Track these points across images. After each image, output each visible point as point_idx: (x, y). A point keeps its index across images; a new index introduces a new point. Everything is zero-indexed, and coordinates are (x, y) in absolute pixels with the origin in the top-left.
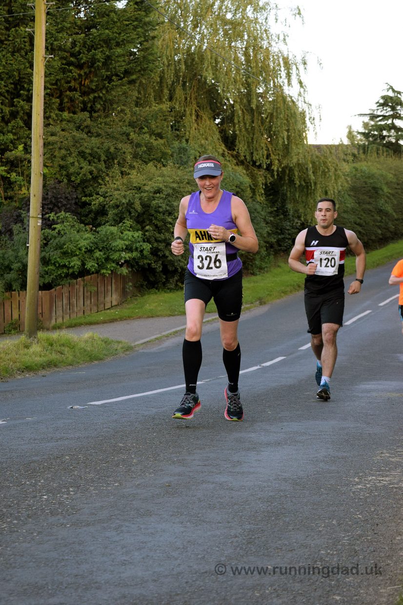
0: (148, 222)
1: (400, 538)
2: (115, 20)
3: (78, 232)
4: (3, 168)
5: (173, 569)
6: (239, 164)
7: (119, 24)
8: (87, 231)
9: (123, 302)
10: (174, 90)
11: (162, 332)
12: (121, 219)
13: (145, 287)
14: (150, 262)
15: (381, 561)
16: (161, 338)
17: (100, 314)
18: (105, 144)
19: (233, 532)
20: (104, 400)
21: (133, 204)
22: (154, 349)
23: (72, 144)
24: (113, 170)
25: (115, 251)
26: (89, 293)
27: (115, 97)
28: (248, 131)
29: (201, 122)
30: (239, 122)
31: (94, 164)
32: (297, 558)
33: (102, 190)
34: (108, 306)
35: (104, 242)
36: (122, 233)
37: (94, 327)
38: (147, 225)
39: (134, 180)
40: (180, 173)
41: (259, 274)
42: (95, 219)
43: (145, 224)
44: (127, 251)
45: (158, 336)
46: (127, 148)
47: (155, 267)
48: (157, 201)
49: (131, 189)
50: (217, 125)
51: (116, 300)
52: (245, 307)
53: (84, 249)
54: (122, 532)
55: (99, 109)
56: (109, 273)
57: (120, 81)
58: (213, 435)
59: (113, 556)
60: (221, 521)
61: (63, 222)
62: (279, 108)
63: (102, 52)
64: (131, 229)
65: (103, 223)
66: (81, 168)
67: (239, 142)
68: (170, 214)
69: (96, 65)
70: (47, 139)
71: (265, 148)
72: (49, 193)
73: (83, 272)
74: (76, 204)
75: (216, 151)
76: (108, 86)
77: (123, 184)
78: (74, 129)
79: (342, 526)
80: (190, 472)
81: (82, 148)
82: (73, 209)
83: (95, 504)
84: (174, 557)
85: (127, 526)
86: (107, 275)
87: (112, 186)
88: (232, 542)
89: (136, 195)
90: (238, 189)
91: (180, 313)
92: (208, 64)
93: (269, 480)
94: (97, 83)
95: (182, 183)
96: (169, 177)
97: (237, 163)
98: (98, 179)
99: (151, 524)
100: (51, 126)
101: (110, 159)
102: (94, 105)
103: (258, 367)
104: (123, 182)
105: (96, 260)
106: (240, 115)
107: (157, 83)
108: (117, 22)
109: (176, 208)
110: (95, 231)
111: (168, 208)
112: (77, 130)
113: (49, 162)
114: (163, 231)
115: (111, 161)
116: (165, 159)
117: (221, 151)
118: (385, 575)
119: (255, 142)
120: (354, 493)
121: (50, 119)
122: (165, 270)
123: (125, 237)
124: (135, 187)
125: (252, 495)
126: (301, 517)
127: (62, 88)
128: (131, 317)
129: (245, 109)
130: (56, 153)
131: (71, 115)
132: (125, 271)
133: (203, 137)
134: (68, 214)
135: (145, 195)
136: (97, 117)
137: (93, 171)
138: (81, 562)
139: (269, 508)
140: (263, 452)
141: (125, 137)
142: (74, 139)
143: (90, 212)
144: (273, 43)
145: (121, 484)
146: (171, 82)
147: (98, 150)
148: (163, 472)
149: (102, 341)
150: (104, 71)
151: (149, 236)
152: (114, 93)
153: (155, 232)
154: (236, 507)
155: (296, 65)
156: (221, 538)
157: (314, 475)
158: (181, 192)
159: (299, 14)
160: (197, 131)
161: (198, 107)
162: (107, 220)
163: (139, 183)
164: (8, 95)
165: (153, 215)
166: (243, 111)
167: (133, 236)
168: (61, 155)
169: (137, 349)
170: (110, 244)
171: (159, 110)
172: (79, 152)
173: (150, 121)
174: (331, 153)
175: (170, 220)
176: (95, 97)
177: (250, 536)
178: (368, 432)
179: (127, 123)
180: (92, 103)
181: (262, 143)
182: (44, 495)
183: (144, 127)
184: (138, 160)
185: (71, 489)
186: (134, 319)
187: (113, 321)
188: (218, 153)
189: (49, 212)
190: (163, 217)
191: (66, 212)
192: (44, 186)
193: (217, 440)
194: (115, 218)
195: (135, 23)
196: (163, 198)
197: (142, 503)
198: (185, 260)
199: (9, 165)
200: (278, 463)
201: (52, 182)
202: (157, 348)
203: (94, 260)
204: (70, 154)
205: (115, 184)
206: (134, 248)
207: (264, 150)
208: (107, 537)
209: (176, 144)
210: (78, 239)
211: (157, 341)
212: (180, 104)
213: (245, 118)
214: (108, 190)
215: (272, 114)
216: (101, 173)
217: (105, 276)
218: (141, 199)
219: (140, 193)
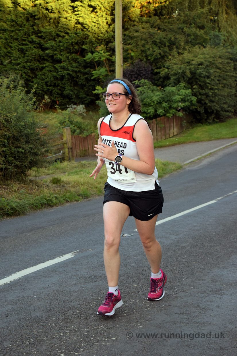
0: (195, 83)
3: (152, 91)
4: (108, 53)
8: (158, 90)
9: (181, 133)
11: (202, 154)
12: (179, 82)
13: (194, 122)
14: (196, 107)
16: (201, 158)
17: (166, 141)
18: (168, 36)
21: (185, 72)
23: (148, 37)
24: (173, 52)
25: (175, 102)
26: (160, 128)
27: (174, 6)
29: (229, 17)
31: (162, 49)
33: (167, 64)
34: (171, 135)
35: (168, 97)
36: (179, 91)
37: (163, 149)
38: (195, 85)
39: (186, 58)
40: (214, 51)
42: (164, 82)
43: (193, 84)
44: (182, 102)
45: (199, 157)
46: (182, 38)
47: (200, 110)
48: (200, 71)
49: (184, 63)
51: (176, 132)
53: (156, 102)
55: (165, 14)
56: (171, 116)
61: (144, 85)
64: (184, 88)
65: (168, 84)
66: (154, 51)
68: (208, 77)
70: (133, 35)
72: (135, 68)
73: (156, 116)
74: (151, 73)
77: (179, 60)
78: (150, 27)
81: (154, 39)
82: (150, 77)
87: (173, 62)
89: (188, 67)
95: (216, 57)
96: (208, 54)
98: (164, 58)
100: (135, 26)
101: (172, 44)
102: (162, 11)
109: (212, 74)
110: (163, 90)
111: (207, 74)
112: (151, 28)
113: (135, 48)
114: (204, 88)
115: (172, 46)
116: (205, 43)
121: (135, 22)
122: (206, 112)
123: (181, 94)
124: (186, 62)
127: (142, 2)
128: (186, 142)
130: (139, 43)
131: (148, 18)
132: (181, 114)
133: (230, 26)
134: (146, 81)
135: (193, 66)
136: (164, 19)
137: (161, 53)
141: (180, 31)
142: (149, 33)
143: (161, 77)
145: (117, 338)
147: (164, 40)
151: (196, 92)
153: (199, 89)
158: (215, 63)
160: (226, 23)
161: (227, 7)
162: (170, 82)
163: (189, 60)
164: (110, 8)
165: (198, 79)
167: (185, 93)
168: (142, 44)
169: (185, 167)
170: (172, 98)
171: (201, 13)
172: (152, 41)
173: (196, 20)
175: (208, 81)
176: (162, 7)
179: (182, 21)
180: (160, 10)
182: (62, 353)
183: (192, 23)
184: (189, 44)
185: (83, 345)
187: (174, 145)
189: (135, 79)
190: (204, 80)
191: (145, 79)
192: (132, 63)
194: (175, 81)
196: (203, 68)
198: (218, 105)
199: (111, 52)
201: (136, 61)
202: (197, 166)
203: (162, 108)
204: (147, 43)
205: (175, 60)
206: (186, 100)
209: (212, 32)
210: (152, 96)
211: (198, 160)
212: (215, 6)
214: (171, 65)
216: (166, 53)
217: (169, 118)
218: (190, 69)
219: (190, 66)
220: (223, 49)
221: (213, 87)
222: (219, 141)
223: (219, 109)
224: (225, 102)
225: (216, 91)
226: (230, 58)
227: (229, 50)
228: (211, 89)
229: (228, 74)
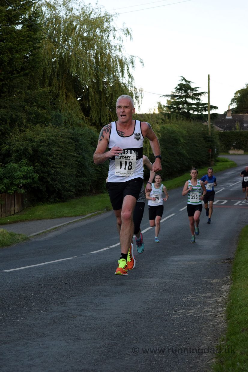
0: (37, 161)
1: (203, 346)
2: (15, 36)
5: (61, 368)
6: (93, 125)
7: (17, 39)
9: (22, 211)
10: (52, 80)
11: (46, 228)
12: (20, 159)
13: (35, 201)
14: (38, 185)
15: (193, 360)
16: (46, 232)
17: (7, 218)
18: (9, 113)
19: (98, 345)
20: (12, 269)
22: (42, 239)
24: (15, 129)
25: (17, 179)
26: (1, 205)
27: (15, 84)
28: (98, 105)
29: (69, 99)
30: (92, 99)
31: (2, 125)
32: (140, 360)
33: (8, 141)
34: (12, 213)
35: (9, 173)
36: (21, 168)
37: (4, 226)
38: (37, 163)
39: (28, 135)
40: (56, 130)
41: (106, 193)
42: (4, 159)
43: (35, 162)
44: (24, 179)
45: (44, 231)
46: (23, 115)
47: (42, 188)
49: (26, 141)
50: (79, 101)
51: (17, 209)
52: (97, 213)
54: (28, 347)
55: (6, 91)
56: (13, 193)
57: (19, 74)
58: (81, 288)
59: (22, 362)
60: (90, 339)
62: (117, 90)
63: (7, 56)
64: (26, 165)
65: (9, 162)
67: (92, 112)
68: (51, 155)
69: (3, 64)
71: (108, 115)
75: (78, 117)
76: (11, 77)
79: (167, 340)
80: (69, 310)
83: (10, 330)
84: (61, 361)
85: (30, 343)
86: (12, 194)
87: (14, 138)
88: (98, 351)
89: (29, 144)
90: (92, 140)
91: (57, 217)
92: (73, 64)
93: (119, 313)
94: (4, 75)
95: (58, 136)
96: (49, 132)
97: (91, 124)
98: (5, 135)
99: (46, 342)
101: (13, 121)
102: (3, 89)
103: (107, 248)
104: (21, 136)
105: (5, 184)
106: (92, 95)
107: (42, 75)
108: (16, 38)
109: (54, 152)
110: (4, 166)
111: (49, 152)
114: (46, 166)
115: (13, 123)
116: (47, 122)
117: (81, 117)
118: (195, 368)
119: (102, 111)
120: (172, 320)
122: (48, 191)
123: (23, 170)
124: (28, 139)
125: (109, 323)
126: (141, 335)
128: (27, 220)
129: (96, 91)
132: (23, 191)
133: (70, 108)
135: (35, 144)
136: (4, 96)
137: (2, 129)
138: (2, 366)
139: (120, 330)
140: (114, 297)
141: (22, 109)
144: (113, 51)
145: (25, 318)
146: (50, 75)
147: (5, 117)
148: (52, 310)
149: (9, 234)
150: (8, 68)
151: (38, 169)
152: (15, 81)
153: (41, 167)
154: (99, 330)
155: (127, 65)
156: (91, 349)
157: (147, 310)
158: (57, 142)
159: (129, 33)
160: (66, 105)
161: (67, 90)
162: (11, 159)
163: (31, 137)
165: (40, 156)
166: (94, 93)
167: (27, 169)
169: (31, 239)
170: (14, 175)
171: (43, 92)
173: (37, 99)
174: (148, 118)
175: (50, 159)
176: (3, 84)
177: (109, 348)
178: (178, 284)
179: (23, 100)
180: (1, 88)
181: (106, 112)
183: (33, 102)
184: (30, 123)
186: (29, 221)
187: (15, 222)
188: (80, 118)
190: (46, 158)
193: (84, 291)
194: (16, 158)
195: (28, 39)
196: (46, 145)
197: (40, 329)
198: (60, 184)
200: (124, 303)
202: (44, 238)
203: (3, 184)
205: (16, 137)
206: (28, 177)
207: (108, 116)
208: (18, 350)
209: (54, 113)
211: (44, 234)
212: (55, 88)
213: (96, 97)
214: (12, 141)
215: (112, 95)
216: (7, 130)
217: (11, 194)
218: (32, 146)
219: (32, 143)
220: (64, 129)
221: (55, 165)
222: (62, 219)
223: (61, 188)
224: (66, 181)
225: (58, 170)
226: (71, 138)
227: (71, 131)
228: (54, 167)
229: (70, 153)
